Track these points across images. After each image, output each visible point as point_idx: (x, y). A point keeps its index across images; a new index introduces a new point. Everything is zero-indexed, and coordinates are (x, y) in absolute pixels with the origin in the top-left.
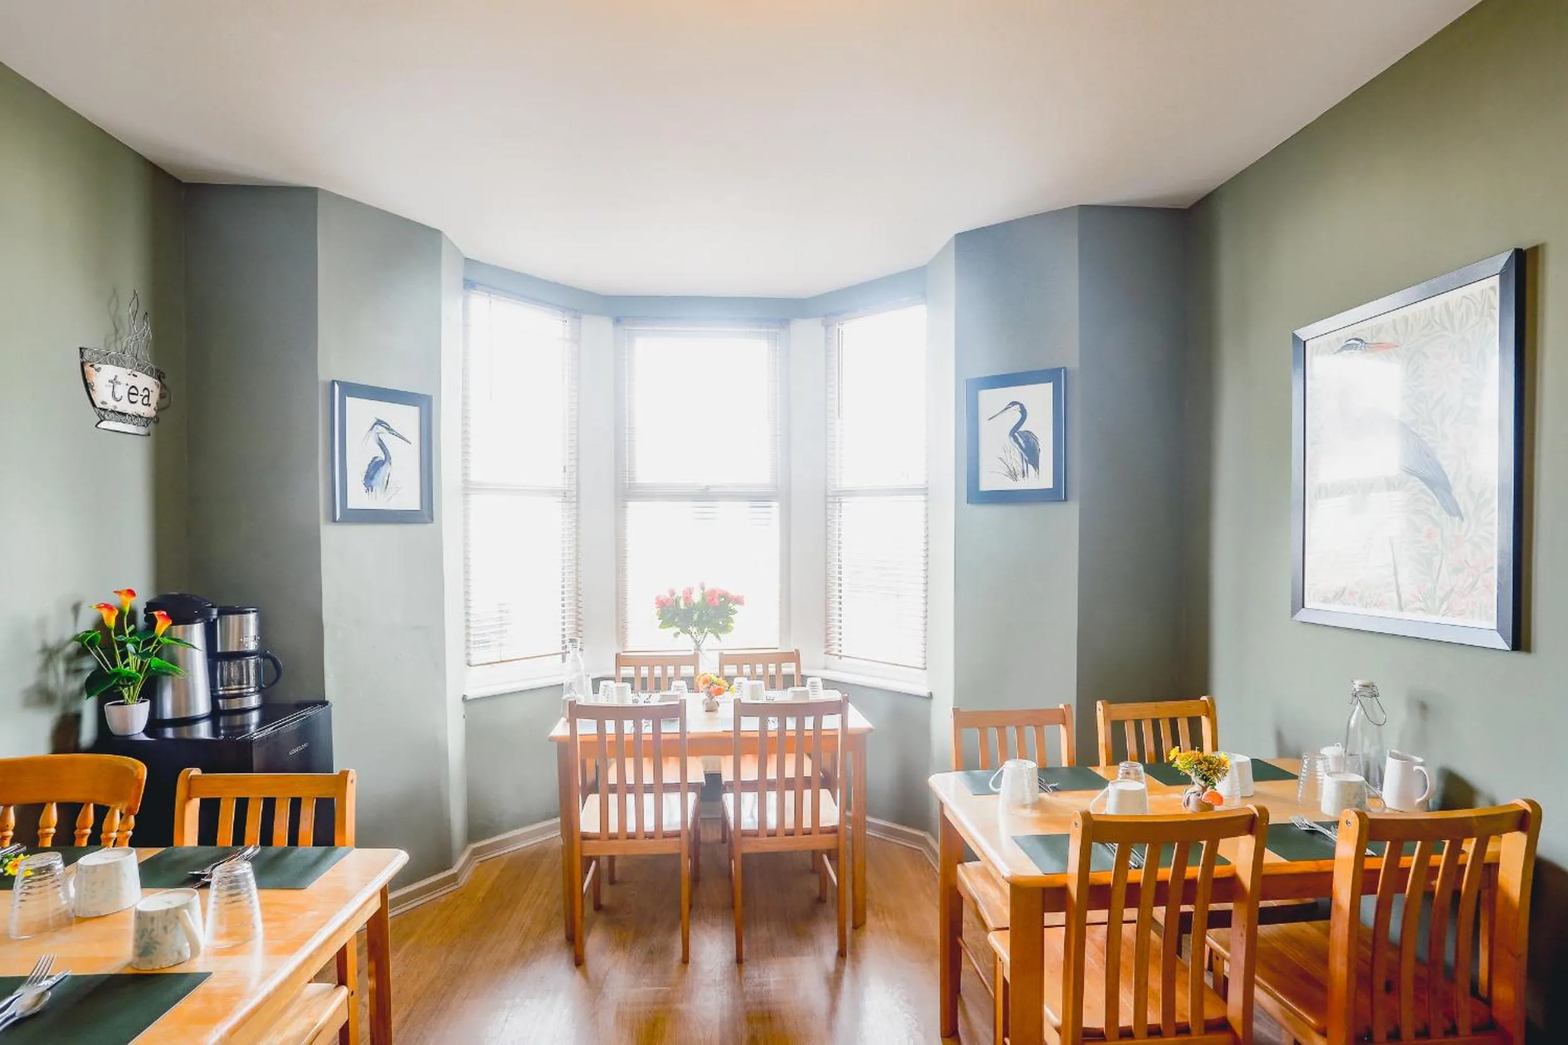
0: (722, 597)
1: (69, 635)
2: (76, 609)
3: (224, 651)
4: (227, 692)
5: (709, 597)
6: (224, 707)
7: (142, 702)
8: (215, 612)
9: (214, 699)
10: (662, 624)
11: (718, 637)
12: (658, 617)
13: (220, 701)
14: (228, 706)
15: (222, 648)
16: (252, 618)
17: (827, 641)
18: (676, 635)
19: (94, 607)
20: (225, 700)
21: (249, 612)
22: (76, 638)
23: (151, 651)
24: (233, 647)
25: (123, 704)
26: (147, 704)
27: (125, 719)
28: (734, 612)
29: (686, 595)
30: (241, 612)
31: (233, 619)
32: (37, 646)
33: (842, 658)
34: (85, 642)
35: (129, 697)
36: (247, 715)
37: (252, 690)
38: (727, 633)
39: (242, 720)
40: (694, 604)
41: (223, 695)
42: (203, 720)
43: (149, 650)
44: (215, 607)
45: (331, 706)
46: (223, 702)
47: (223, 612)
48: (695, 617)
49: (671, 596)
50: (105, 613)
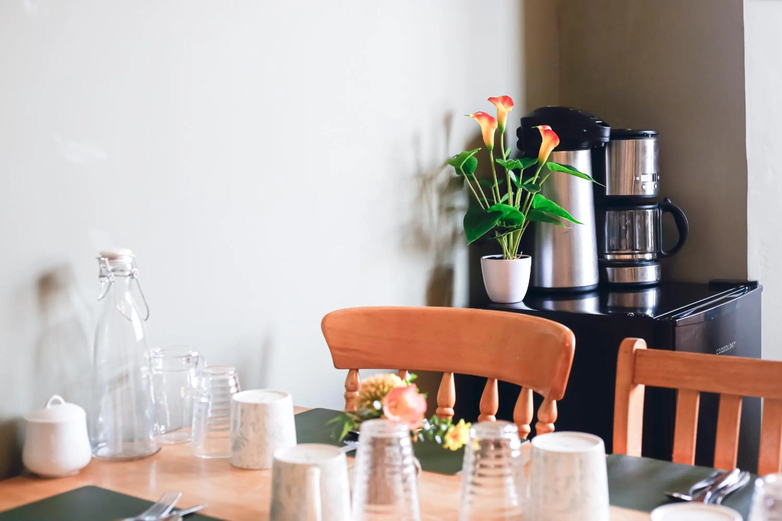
1: (442, 159)
2: (448, 121)
3: (614, 194)
4: (617, 257)
6: (613, 279)
7: (522, 258)
8: (607, 132)
9: (602, 265)
13: (609, 270)
14: (619, 277)
15: (611, 190)
16: (650, 144)
19: (472, 115)
20: (615, 269)
21: (647, 135)
22: (450, 162)
23: (534, 183)
24: (625, 191)
25: (501, 258)
26: (529, 260)
27: (506, 278)
30: (637, 135)
31: (627, 145)
32: (411, 169)
34: (461, 167)
35: (508, 249)
36: (640, 294)
37: (648, 256)
39: (636, 299)
41: (611, 261)
42: (588, 296)
43: (531, 182)
44: (607, 126)
45: (761, 289)
46: (613, 272)
47: (617, 135)
50: (484, 124)
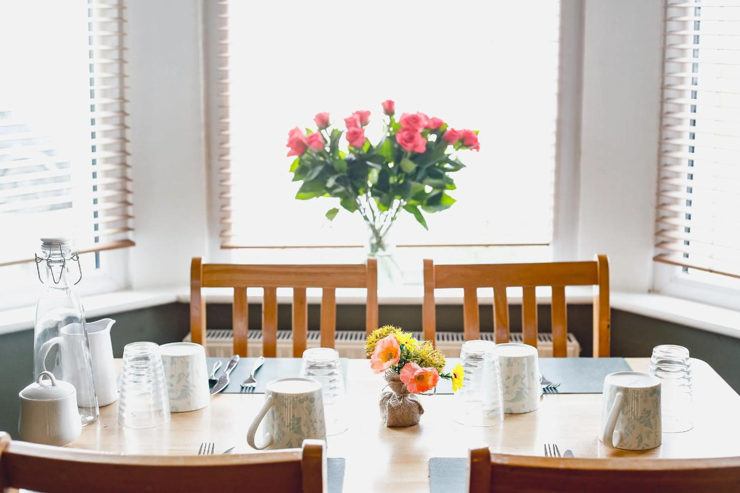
0: (433, 132)
5: (405, 134)
10: (303, 190)
11: (420, 219)
12: (292, 175)
17: (659, 233)
18: (333, 213)
28: (457, 166)
29: (353, 129)
33: (689, 269)
38: (440, 210)
40: (371, 147)
48: (373, 177)
49: (321, 129)
